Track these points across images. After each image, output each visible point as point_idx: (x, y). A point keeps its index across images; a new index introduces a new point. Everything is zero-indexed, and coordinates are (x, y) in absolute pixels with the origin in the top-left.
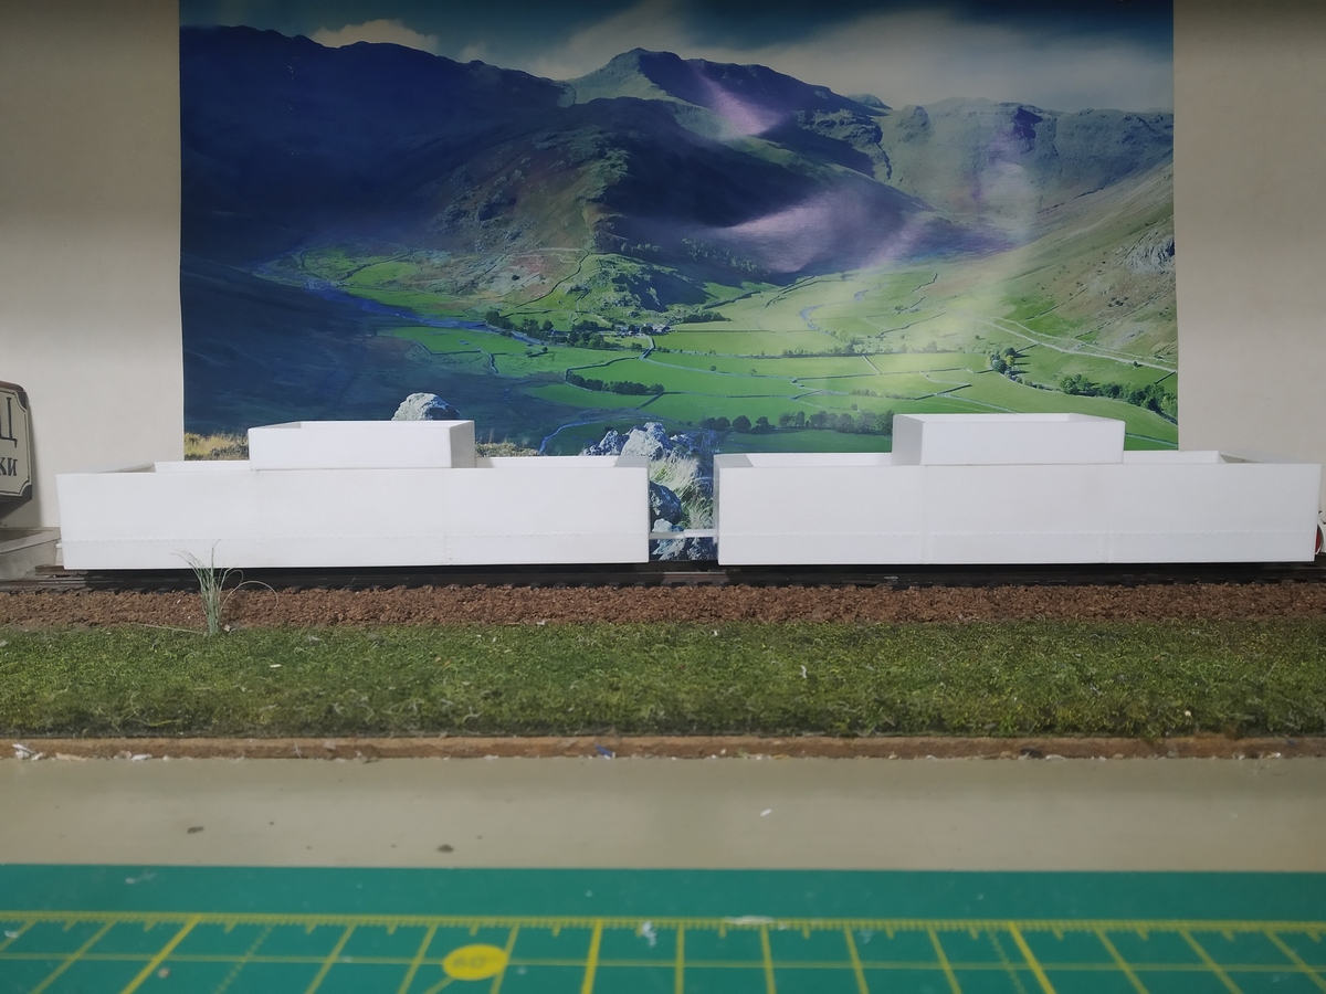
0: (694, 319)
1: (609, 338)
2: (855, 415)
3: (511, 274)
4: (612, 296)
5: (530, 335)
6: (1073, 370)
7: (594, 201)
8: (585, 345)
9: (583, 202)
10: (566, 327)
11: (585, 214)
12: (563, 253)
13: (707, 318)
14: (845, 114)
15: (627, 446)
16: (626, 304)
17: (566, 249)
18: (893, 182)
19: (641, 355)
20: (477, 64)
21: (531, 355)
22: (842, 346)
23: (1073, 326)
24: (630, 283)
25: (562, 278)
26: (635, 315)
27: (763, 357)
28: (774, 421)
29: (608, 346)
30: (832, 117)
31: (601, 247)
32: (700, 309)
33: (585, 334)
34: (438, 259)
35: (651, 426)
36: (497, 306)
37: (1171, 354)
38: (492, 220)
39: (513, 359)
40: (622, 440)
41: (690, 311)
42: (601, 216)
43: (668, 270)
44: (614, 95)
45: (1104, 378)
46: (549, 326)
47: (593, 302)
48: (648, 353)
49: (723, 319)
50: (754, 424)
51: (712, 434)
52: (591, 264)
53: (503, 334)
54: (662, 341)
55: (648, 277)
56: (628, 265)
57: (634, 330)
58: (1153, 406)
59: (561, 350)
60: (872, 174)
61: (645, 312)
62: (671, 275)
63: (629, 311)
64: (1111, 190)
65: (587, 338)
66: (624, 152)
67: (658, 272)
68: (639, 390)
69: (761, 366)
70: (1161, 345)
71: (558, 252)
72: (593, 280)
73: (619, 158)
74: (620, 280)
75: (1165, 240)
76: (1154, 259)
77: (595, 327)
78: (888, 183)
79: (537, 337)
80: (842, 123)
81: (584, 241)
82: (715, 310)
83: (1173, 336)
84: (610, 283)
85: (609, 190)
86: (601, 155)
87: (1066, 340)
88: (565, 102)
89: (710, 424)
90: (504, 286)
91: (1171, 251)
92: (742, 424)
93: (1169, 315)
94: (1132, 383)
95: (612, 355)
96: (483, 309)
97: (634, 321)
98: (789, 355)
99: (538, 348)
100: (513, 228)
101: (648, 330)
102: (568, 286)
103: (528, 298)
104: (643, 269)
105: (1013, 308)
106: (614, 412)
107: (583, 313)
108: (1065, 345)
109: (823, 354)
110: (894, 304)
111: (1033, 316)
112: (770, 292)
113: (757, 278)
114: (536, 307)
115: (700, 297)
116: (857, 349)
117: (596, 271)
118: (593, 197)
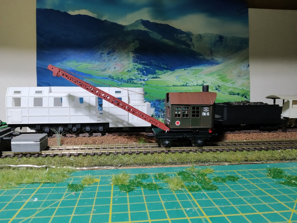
0: (154, 78)
1: (135, 81)
3: (114, 67)
4: (136, 72)
6: (230, 90)
7: (132, 52)
8: (130, 83)
9: (130, 52)
10: (126, 79)
11: (130, 54)
12: (125, 63)
13: (156, 78)
14: (184, 35)
16: (139, 74)
17: (126, 62)
18: (195, 50)
19: (142, 85)
20: (106, 21)
21: (118, 85)
22: (185, 84)
23: (230, 81)
24: (140, 70)
25: (125, 68)
26: (141, 77)
29: (135, 83)
30: (182, 36)
31: (134, 62)
32: (155, 76)
34: (97, 63)
36: (111, 74)
37: (249, 87)
38: (110, 55)
41: (153, 76)
42: (134, 55)
44: (136, 29)
45: (236, 92)
46: (122, 79)
47: (132, 74)
48: (144, 85)
49: (159, 78)
51: (157, 103)
52: (132, 65)
53: (112, 80)
54: (147, 83)
55: (144, 69)
56: (139, 66)
57: (141, 80)
58: (246, 97)
59: (125, 84)
60: (190, 48)
61: (143, 76)
62: (149, 68)
64: (237, 53)
65: (130, 81)
66: (138, 41)
67: (146, 68)
69: (168, 88)
70: (247, 85)
71: (124, 63)
72: (132, 69)
73: (137, 42)
74: (138, 69)
75: (248, 64)
76: (246, 67)
77: (132, 79)
79: (119, 81)
80: (184, 37)
81: (130, 60)
82: (158, 76)
83: (249, 83)
84: (136, 70)
85: (135, 49)
86: (133, 42)
88: (125, 30)
89: (157, 100)
90: (112, 70)
91: (249, 66)
93: (248, 79)
94: (241, 93)
95: (136, 85)
96: (108, 75)
100: (114, 57)
101: (144, 80)
102: (126, 70)
103: (118, 72)
104: (143, 67)
105: (219, 77)
107: (130, 76)
108: (229, 85)
109: (180, 86)
110: (195, 75)
111: (223, 78)
112: (170, 72)
113: (167, 69)
114: (119, 74)
115: (155, 73)
116: (188, 85)
117: (133, 67)
118: (132, 50)
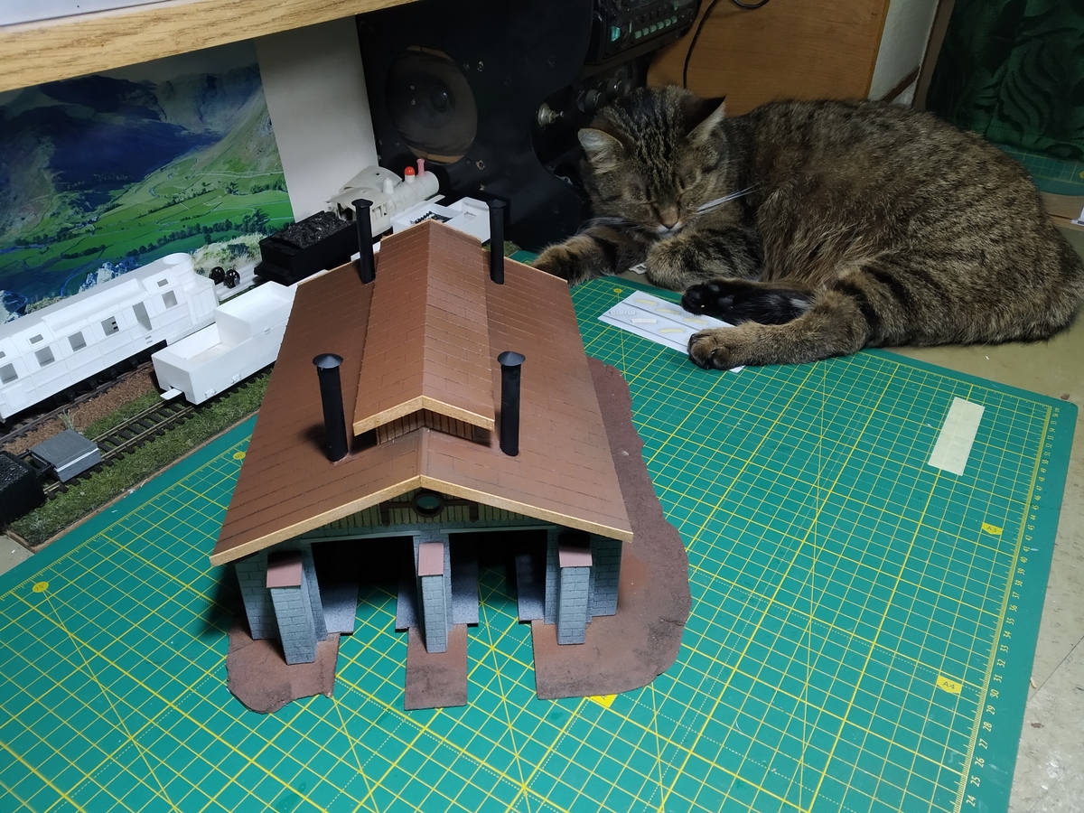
0: (108, 210)
1: (75, 232)
2: (186, 229)
3: (20, 218)
4: (70, 212)
5: (39, 244)
6: (253, 184)
7: (47, 168)
8: (65, 239)
9: (42, 171)
10: (53, 234)
11: (45, 176)
13: (113, 207)
14: (138, 92)
15: (98, 277)
16: (77, 213)
17: (42, 197)
18: (168, 121)
19: (91, 234)
21: (42, 253)
22: (171, 201)
23: (249, 166)
24: (77, 203)
25: (45, 212)
26: (83, 217)
27: (140, 217)
28: (155, 243)
29: (75, 236)
30: (133, 94)
31: (59, 190)
32: (109, 204)
33: (64, 234)
35: (105, 265)
36: (20, 235)
37: (280, 167)
39: (34, 258)
40: (95, 276)
41: (106, 207)
42: (53, 175)
43: (91, 191)
44: (33, 108)
45: (263, 184)
46: (46, 236)
47: (63, 218)
48: (93, 232)
49: (119, 205)
50: (147, 248)
51: (132, 258)
52: (56, 201)
53: (26, 248)
54: (97, 225)
55: (83, 198)
56: (73, 195)
57: (84, 224)
58: (280, 189)
59: (55, 245)
60: (159, 119)
61: (87, 214)
62: (94, 193)
63: (79, 216)
64: (247, 104)
65: (65, 235)
66: (48, 137)
67: (87, 194)
68: (95, 250)
69: (142, 221)
70: (277, 163)
71: (40, 199)
72: (59, 207)
73: (49, 141)
74: (72, 203)
75: (268, 119)
76: (266, 128)
77: (67, 229)
78: (167, 122)
79: (42, 244)
81: (49, 190)
82: (115, 203)
83: (279, 158)
84: (68, 206)
85: (51, 160)
86: (40, 142)
87: (247, 172)
88: (9, 117)
89: (130, 254)
90: (19, 225)
91: (271, 124)
92: (143, 250)
93: (276, 151)
94: (271, 182)
95: (78, 239)
96: (12, 240)
97: (83, 220)
98: (151, 212)
99: (44, 249)
100: (13, 194)
101: (91, 222)
102: (49, 214)
103: (32, 226)
104: (80, 195)
105: (228, 166)
106: (88, 265)
107: (60, 224)
108: (248, 175)
109: (164, 207)
110: (184, 176)
111: (236, 166)
112: (136, 186)
113: (128, 182)
114: (37, 229)
115: (108, 199)
116: (177, 200)
117: (60, 203)
118: (45, 166)
